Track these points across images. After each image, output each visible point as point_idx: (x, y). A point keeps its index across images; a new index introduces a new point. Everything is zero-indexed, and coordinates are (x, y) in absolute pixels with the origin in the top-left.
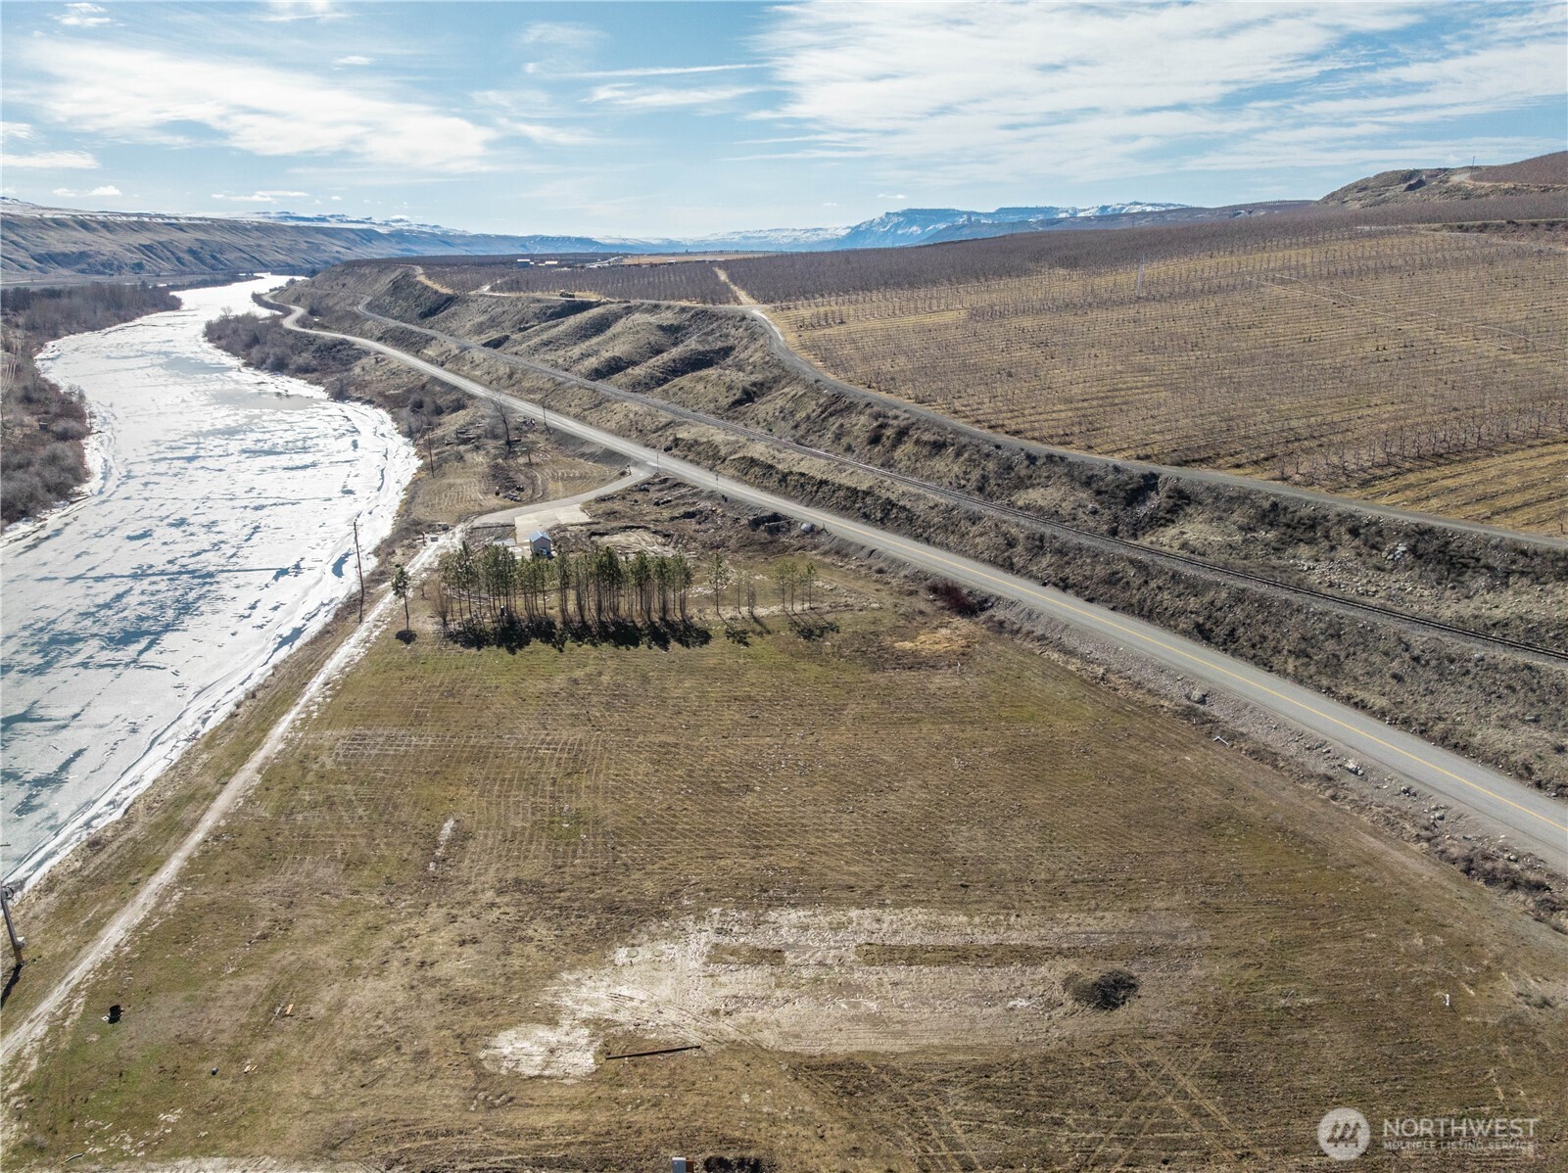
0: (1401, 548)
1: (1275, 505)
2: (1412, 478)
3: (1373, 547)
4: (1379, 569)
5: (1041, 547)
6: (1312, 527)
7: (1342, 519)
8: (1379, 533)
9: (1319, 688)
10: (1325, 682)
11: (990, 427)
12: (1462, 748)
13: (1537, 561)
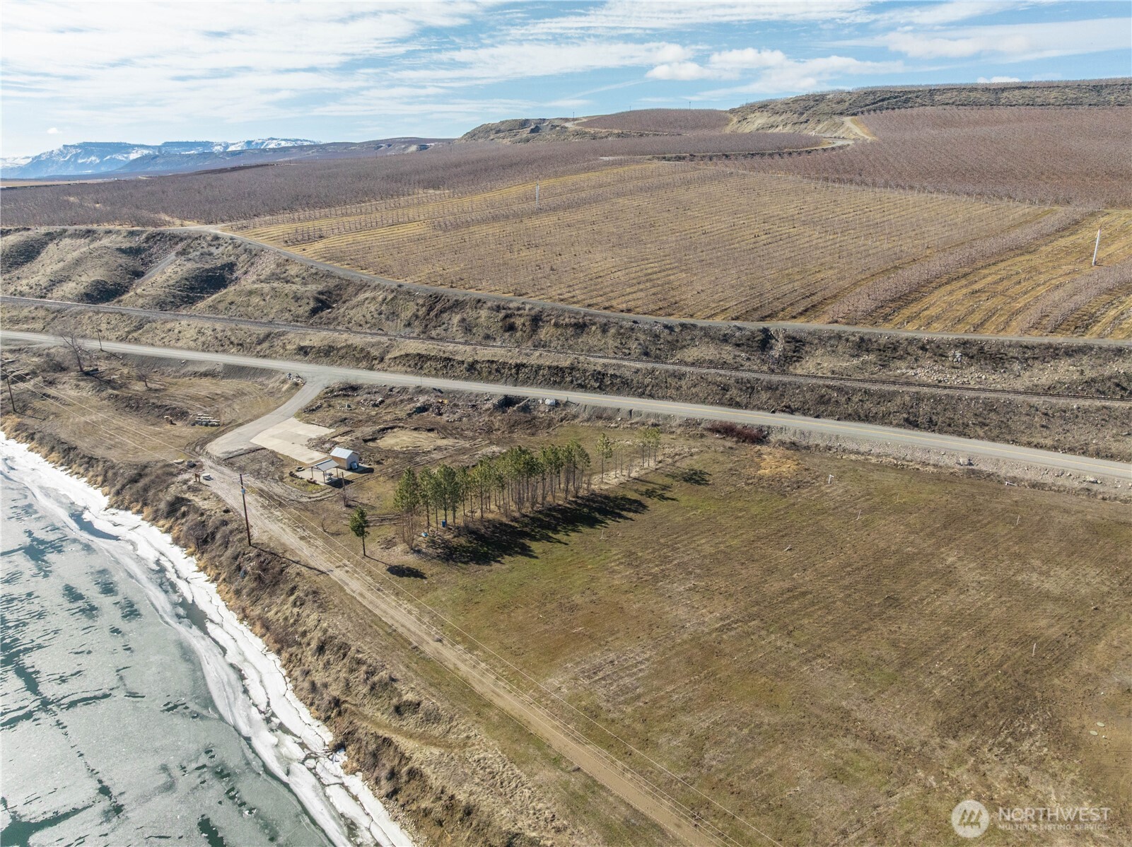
0: (958, 354)
1: (862, 339)
2: (906, 312)
3: (942, 355)
4: (954, 368)
5: (753, 388)
6: (895, 349)
7: (910, 341)
8: (938, 347)
9: (1008, 442)
10: (1009, 437)
11: (605, 309)
12: (1112, 457)
13: (1037, 351)
